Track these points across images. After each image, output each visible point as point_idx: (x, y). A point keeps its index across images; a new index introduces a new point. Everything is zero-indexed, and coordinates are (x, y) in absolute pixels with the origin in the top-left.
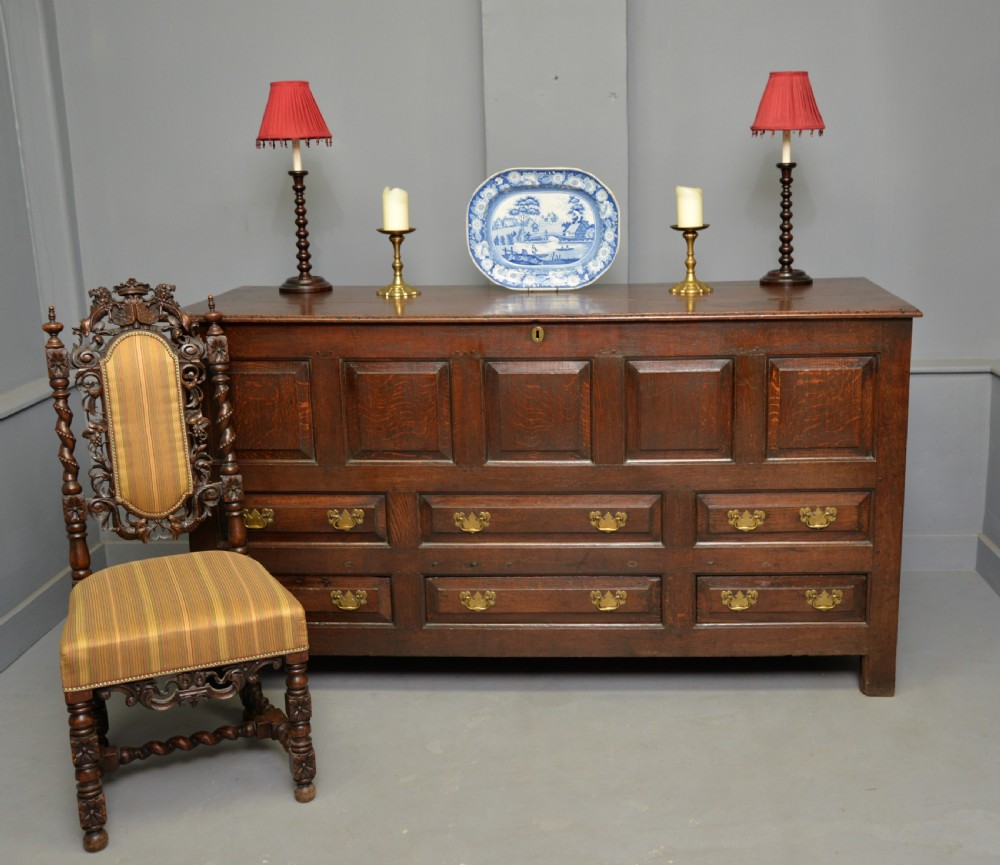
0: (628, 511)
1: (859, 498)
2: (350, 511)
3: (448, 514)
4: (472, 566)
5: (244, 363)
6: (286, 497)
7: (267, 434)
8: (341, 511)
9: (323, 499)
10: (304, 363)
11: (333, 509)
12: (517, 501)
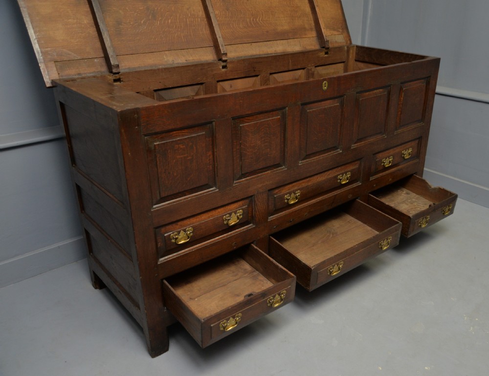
0: (351, 171)
1: (417, 141)
2: (235, 213)
3: (282, 198)
4: (291, 222)
5: (171, 133)
6: (199, 216)
7: (189, 179)
8: (230, 214)
9: (219, 210)
10: (208, 125)
11: (226, 215)
12: (310, 180)
